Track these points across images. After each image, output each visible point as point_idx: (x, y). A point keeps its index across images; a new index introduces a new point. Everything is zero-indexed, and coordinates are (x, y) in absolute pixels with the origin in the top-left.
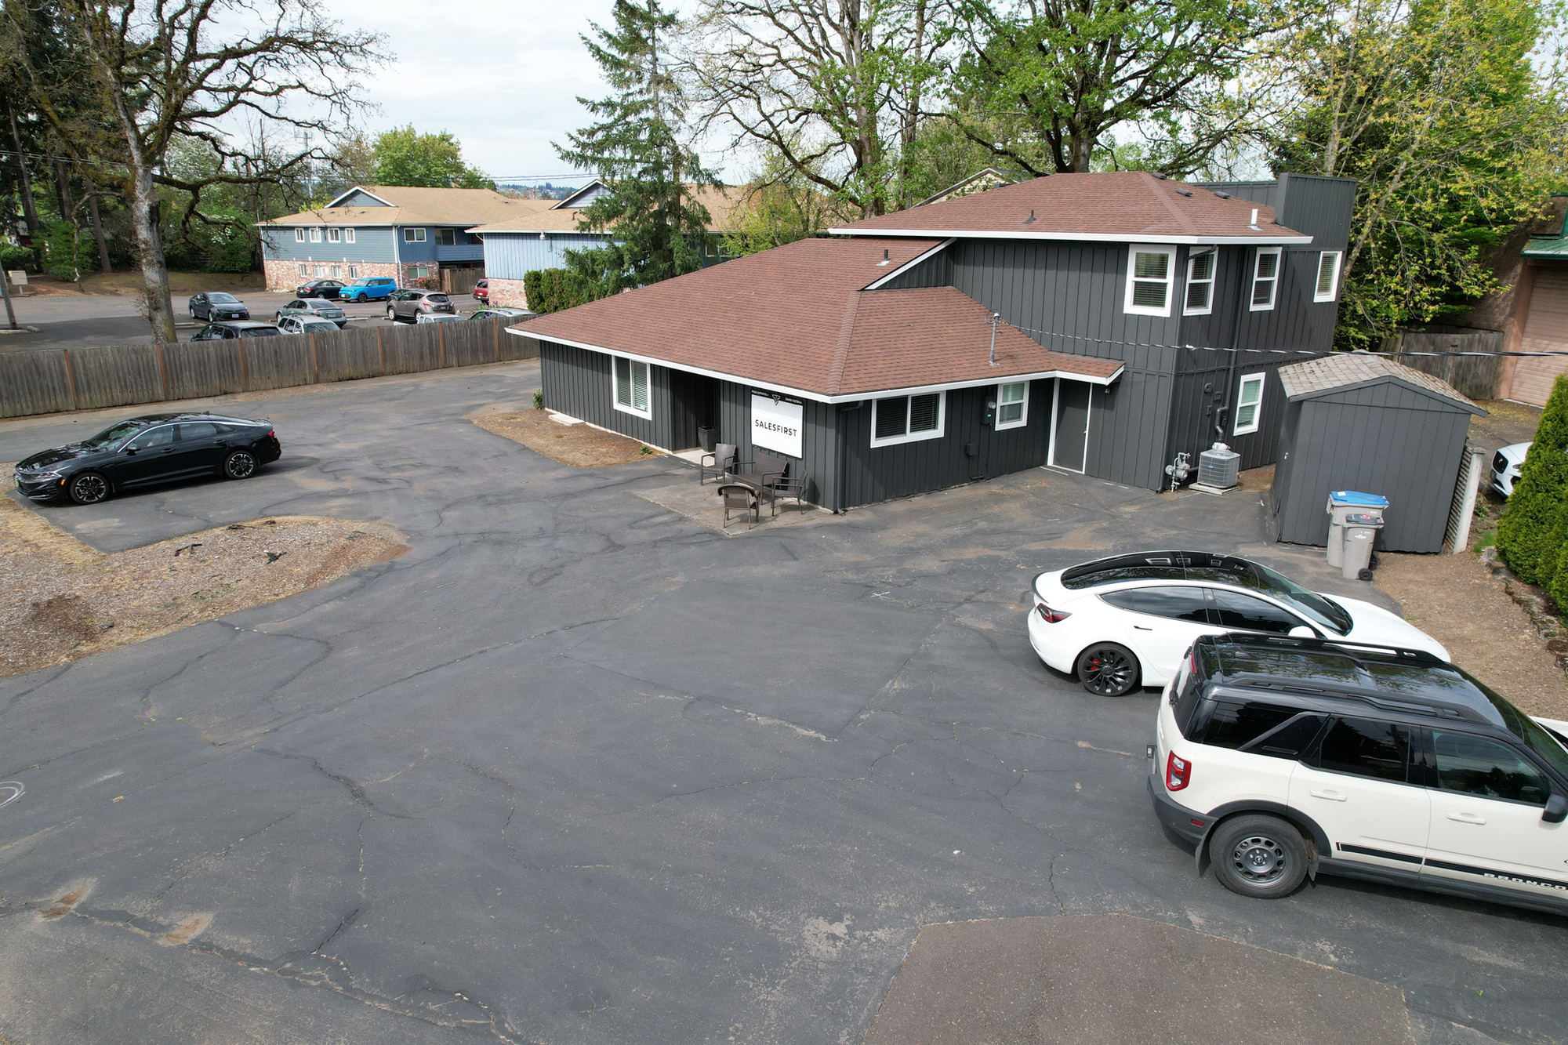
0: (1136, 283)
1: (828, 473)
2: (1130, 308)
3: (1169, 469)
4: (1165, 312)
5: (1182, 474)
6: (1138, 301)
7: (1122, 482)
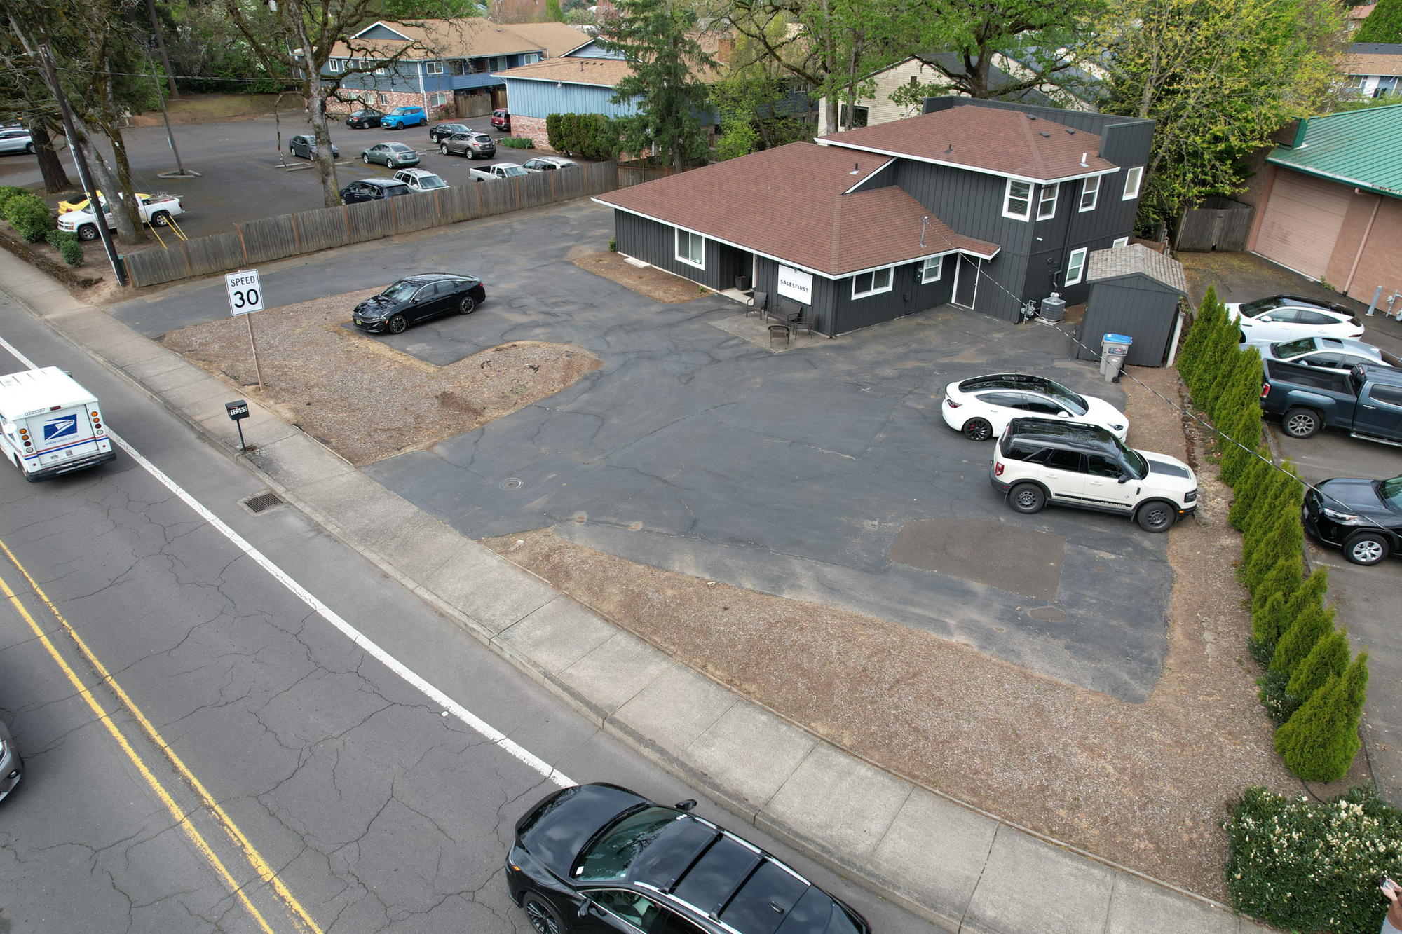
0: (1011, 199)
1: (828, 313)
2: (1006, 213)
3: (1023, 310)
4: (1025, 218)
5: (1031, 313)
6: (1010, 210)
7: (996, 316)
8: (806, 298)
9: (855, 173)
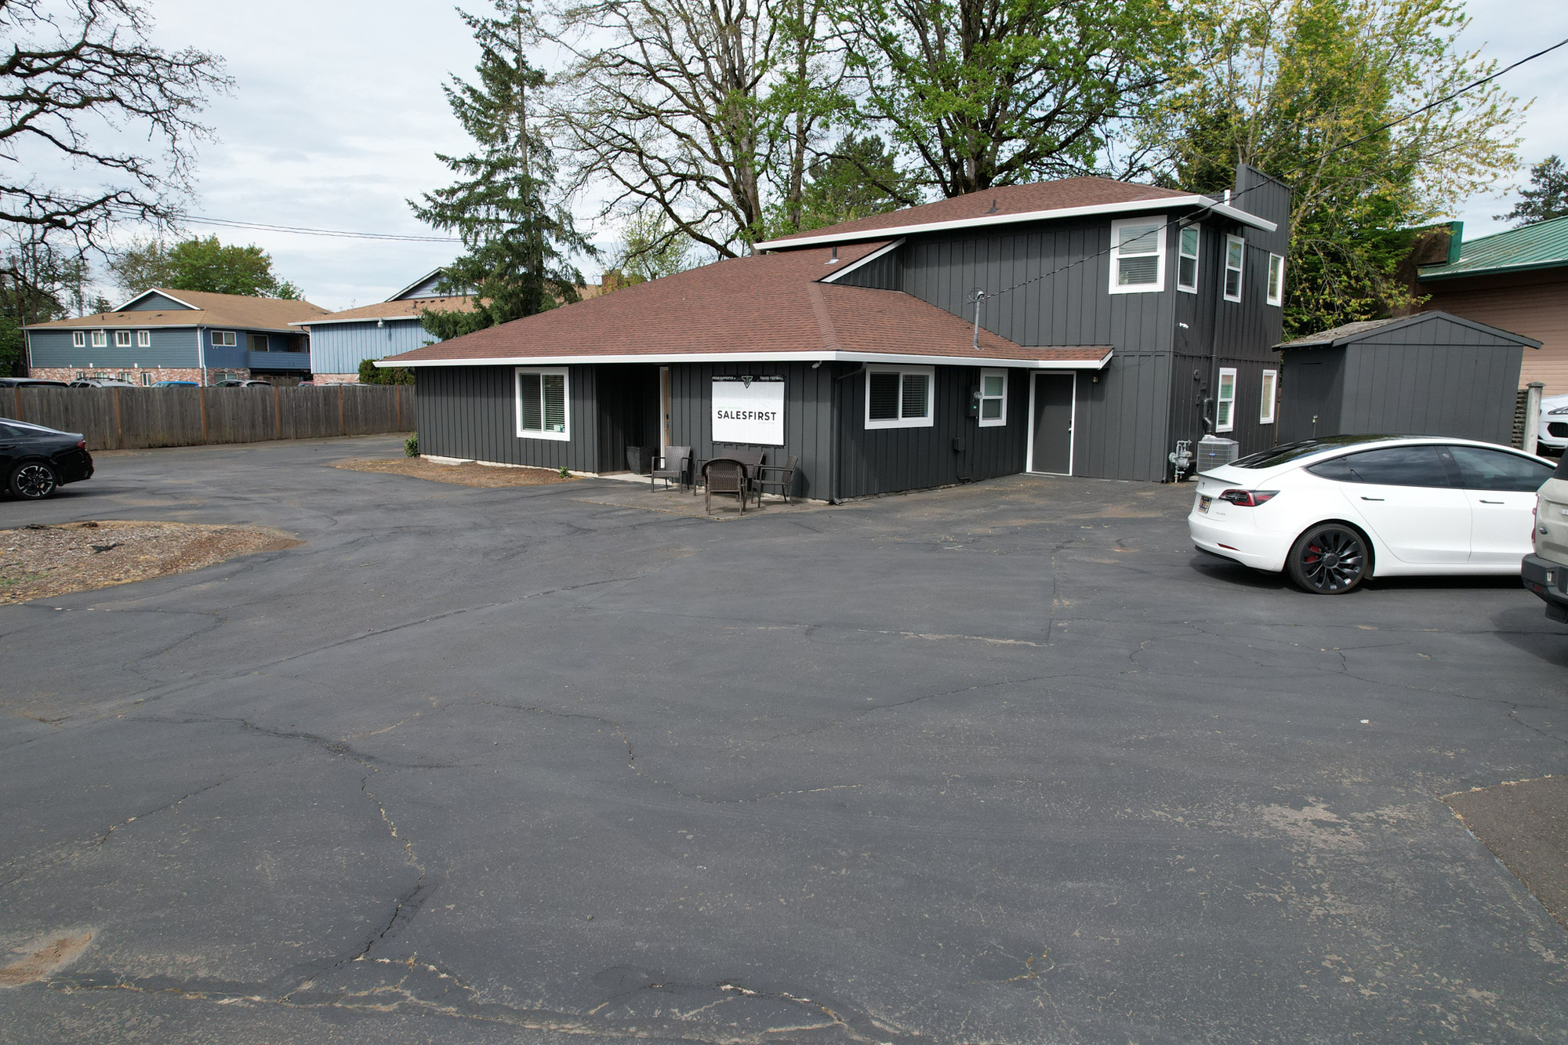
0: (1121, 260)
2: (1116, 286)
3: (1172, 457)
4: (1159, 286)
5: (1185, 463)
6: (1124, 279)
7: (1118, 478)
8: (772, 433)
9: (834, 261)
